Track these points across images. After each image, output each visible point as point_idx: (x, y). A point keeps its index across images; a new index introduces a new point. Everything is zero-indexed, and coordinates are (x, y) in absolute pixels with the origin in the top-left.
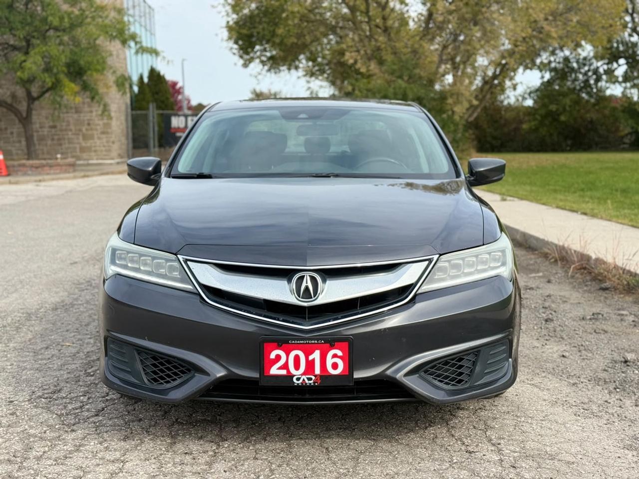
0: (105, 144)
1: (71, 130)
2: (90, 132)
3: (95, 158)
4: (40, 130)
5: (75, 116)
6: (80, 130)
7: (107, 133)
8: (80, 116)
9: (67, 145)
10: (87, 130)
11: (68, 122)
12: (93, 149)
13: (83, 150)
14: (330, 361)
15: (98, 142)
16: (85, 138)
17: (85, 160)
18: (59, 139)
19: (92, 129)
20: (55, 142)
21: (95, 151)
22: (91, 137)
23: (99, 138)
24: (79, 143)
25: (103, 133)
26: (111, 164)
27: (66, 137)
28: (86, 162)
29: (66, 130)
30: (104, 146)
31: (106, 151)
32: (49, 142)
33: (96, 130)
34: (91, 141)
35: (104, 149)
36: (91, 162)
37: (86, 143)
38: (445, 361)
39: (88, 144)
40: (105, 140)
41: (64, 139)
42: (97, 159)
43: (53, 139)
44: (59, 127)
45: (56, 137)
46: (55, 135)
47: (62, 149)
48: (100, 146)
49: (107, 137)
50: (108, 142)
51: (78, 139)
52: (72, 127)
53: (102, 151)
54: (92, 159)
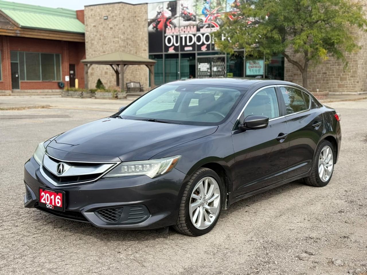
0: (353, 83)
1: (334, 75)
2: (345, 76)
3: (346, 91)
4: (317, 75)
5: (337, 67)
6: (339, 75)
7: (355, 77)
8: (340, 67)
9: (331, 83)
10: (343, 75)
11: (333, 70)
12: (345, 85)
13: (339, 86)
14: (57, 200)
15: (349, 82)
16: (342, 79)
17: (340, 92)
18: (327, 80)
19: (346, 74)
20: (325, 82)
21: (346, 87)
22: (345, 79)
23: (349, 80)
24: (338, 82)
25: (352, 77)
26: (355, 95)
27: (331, 79)
28: (341, 93)
29: (331, 75)
30: (352, 84)
31: (353, 87)
32: (322, 82)
33: (348, 75)
34: (345, 81)
35: (351, 86)
36: (343, 93)
37: (341, 82)
38: (106, 209)
39: (343, 83)
40: (352, 81)
41: (330, 80)
42: (347, 92)
43: (324, 80)
44: (328, 73)
45: (326, 79)
46: (325, 78)
47: (328, 86)
48: (350, 84)
49: (354, 79)
50: (354, 82)
51: (337, 80)
52: (335, 73)
53: (350, 87)
54: (345, 92)
